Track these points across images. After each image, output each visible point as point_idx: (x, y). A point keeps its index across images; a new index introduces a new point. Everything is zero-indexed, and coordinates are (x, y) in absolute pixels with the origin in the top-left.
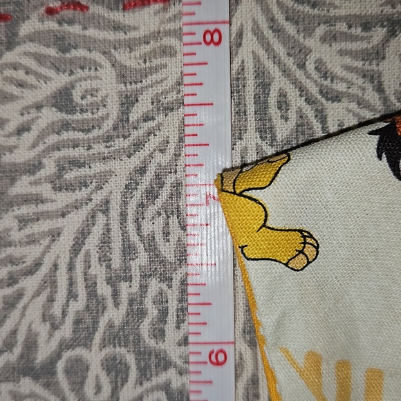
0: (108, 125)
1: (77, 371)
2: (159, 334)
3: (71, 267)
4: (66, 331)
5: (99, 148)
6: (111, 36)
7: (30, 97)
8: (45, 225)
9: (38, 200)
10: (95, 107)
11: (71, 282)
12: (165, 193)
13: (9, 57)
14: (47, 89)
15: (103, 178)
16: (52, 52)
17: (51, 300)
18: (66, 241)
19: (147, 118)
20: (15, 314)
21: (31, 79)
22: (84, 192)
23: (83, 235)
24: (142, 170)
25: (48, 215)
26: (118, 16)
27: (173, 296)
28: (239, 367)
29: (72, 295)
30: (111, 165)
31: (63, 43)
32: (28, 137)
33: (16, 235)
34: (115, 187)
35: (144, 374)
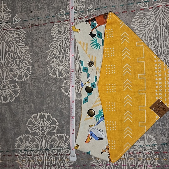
0: (63, 33)
1: (59, 57)
2: (67, 53)
3: (59, 47)
4: (58, 53)
5: (62, 35)
6: (63, 24)
7: (55, 30)
8: (57, 43)
9: (56, 40)
10: (61, 31)
11: (59, 48)
12: (68, 39)
13: (53, 26)
14: (57, 29)
15: (62, 38)
16: (58, 26)
17: (57, 50)
18: (59, 44)
19: (66, 32)
20: (54, 52)
21: (56, 29)
22: (60, 40)
23: (60, 44)
24: (66, 37)
25: (57, 42)
26: (64, 22)
27: (69, 50)
28: (75, 56)
29: (59, 50)
30: (63, 37)
31: (59, 25)
32: (55, 34)
33: (54, 44)
34: (63, 39)
35: (66, 58)
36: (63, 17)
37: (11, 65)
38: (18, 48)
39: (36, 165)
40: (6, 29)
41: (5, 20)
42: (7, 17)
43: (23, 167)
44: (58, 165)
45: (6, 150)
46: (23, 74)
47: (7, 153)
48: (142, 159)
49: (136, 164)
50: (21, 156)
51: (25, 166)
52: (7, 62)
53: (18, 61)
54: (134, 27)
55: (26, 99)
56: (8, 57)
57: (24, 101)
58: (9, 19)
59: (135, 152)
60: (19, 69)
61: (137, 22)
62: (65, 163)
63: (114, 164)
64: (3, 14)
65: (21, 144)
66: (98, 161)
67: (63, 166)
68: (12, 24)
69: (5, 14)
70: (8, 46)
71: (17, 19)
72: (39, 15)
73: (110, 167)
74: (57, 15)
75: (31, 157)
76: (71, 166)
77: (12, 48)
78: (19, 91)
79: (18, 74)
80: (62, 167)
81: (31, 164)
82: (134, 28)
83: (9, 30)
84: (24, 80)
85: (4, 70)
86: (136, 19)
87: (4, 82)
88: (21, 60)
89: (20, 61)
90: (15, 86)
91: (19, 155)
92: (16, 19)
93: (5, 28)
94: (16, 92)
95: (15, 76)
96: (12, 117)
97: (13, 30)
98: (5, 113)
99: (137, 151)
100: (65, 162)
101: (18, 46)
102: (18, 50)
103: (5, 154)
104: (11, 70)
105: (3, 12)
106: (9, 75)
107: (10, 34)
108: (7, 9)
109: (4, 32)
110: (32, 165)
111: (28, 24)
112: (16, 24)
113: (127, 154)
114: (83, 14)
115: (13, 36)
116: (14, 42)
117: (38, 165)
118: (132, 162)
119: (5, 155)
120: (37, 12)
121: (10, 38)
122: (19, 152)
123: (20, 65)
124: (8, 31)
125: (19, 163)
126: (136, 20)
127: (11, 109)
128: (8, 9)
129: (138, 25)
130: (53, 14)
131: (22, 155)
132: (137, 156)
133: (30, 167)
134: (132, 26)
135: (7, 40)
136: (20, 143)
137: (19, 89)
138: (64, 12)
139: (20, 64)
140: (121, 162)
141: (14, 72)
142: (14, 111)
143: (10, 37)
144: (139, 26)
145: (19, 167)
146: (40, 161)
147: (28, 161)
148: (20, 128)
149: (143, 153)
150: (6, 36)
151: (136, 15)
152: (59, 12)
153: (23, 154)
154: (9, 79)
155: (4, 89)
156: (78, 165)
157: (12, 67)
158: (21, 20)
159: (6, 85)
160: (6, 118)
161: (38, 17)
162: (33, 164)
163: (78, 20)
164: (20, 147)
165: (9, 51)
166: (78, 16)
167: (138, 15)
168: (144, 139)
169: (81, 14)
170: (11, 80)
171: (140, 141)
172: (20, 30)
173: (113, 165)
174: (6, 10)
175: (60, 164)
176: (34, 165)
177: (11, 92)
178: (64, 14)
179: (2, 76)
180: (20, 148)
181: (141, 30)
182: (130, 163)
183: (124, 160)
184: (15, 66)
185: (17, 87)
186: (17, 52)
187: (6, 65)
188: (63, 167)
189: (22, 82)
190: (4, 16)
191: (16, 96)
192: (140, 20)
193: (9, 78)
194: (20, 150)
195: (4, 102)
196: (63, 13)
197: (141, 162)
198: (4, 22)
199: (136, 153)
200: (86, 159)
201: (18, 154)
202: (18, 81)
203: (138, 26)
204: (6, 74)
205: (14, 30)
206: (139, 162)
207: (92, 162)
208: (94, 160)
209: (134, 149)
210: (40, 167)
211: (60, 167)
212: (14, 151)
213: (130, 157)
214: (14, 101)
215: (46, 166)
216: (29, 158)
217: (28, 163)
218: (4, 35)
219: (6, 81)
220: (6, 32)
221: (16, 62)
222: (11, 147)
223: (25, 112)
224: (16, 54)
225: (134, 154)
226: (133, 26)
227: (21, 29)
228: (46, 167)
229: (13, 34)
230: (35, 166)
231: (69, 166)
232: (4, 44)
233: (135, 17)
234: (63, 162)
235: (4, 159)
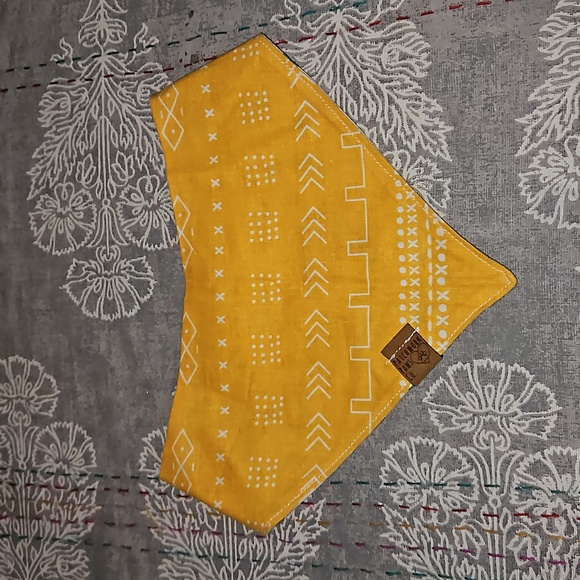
36: (295, 27)
37: (128, 195)
38: (150, 140)
39: (203, 528)
40: (112, 76)
41: (110, 46)
42: (115, 34)
43: (164, 532)
44: (272, 536)
45: (112, 474)
46: (164, 225)
47: (116, 483)
48: (564, 540)
49: (539, 554)
50: (156, 496)
51: (170, 528)
52: (114, 184)
53: (149, 182)
54: (546, 55)
55: (173, 310)
56: (118, 169)
57: (167, 315)
58: (121, 40)
59: (537, 512)
60: (151, 209)
61: (559, 33)
62: (294, 531)
63: (459, 548)
64: (102, 24)
65: (157, 458)
66: (406, 532)
67: (287, 539)
68: (130, 58)
69: (111, 22)
70: (118, 131)
71: (147, 39)
72: (217, 22)
73: (446, 556)
74: (273, 19)
75: (189, 500)
76: (313, 543)
77: (130, 139)
78: (152, 282)
79: (149, 227)
80: (284, 541)
81: (186, 526)
82: (548, 58)
83: (120, 77)
84: (166, 247)
85: (106, 212)
86: (558, 22)
87: (105, 252)
88: (157, 178)
89: (154, 181)
90: (139, 266)
91: (152, 492)
92: (144, 39)
93: (109, 73)
94: (142, 287)
95: (138, 233)
96: (129, 369)
97: (135, 76)
98: (110, 352)
99: (544, 509)
100: (294, 526)
101: (149, 131)
102: (148, 144)
103: (109, 486)
104: (128, 213)
105: (102, 16)
106: (121, 228)
107: (124, 92)
108: (114, 7)
109: (106, 86)
110: (192, 528)
111: (182, 56)
112: (143, 57)
113: (506, 517)
114: (362, 13)
115: (134, 97)
116: (136, 118)
117: (208, 529)
118: (525, 548)
119: (107, 489)
120: (210, 12)
121: (125, 107)
122: (152, 481)
123: (156, 194)
124: (117, 81)
125: (151, 518)
126: (556, 29)
127: (127, 343)
128: (118, 6)
129: (563, 44)
130: (260, 17)
131: (160, 494)
132: (544, 527)
133: (185, 533)
134: (541, 49)
135: (116, 111)
136: (155, 454)
137: (152, 274)
138: (299, 7)
139: (154, 192)
140: (487, 543)
141: (137, 219)
142: (135, 348)
143: (123, 101)
144: (568, 50)
145: (152, 531)
146: (214, 518)
147: (179, 515)
148: (155, 406)
149: (567, 518)
150: (111, 99)
151: (557, 7)
152: (283, 7)
153: (163, 489)
154: (122, 242)
155: (106, 276)
156: (338, 542)
157: (130, 203)
158: (157, 41)
159: (113, 261)
160: (112, 370)
161: (213, 31)
162: (193, 524)
163: (347, 34)
164: (155, 465)
165: (121, 149)
166: (345, 21)
167: (563, 9)
168: (571, 467)
169: (355, 15)
170: (126, 244)
171: (557, 476)
172: (156, 76)
173: (456, 550)
174: (111, 8)
175: (279, 531)
176: (197, 528)
177: (127, 285)
178: (298, 16)
179: (100, 232)
180: (154, 469)
181: (573, 64)
182: (516, 551)
183: (496, 536)
184: (138, 199)
185: (146, 270)
186: (146, 153)
187: (112, 196)
188: (290, 542)
189: (160, 254)
190: (107, 30)
191: (142, 300)
192: (571, 26)
193: (122, 238)
194: (153, 476)
195: (105, 317)
196: (293, 13)
197: (558, 548)
198: (108, 52)
199: (543, 516)
200: (364, 522)
201: (149, 490)
202: (149, 249)
203: (562, 50)
204: (113, 224)
205: (137, 79)
206: (550, 548)
207: (383, 535)
208: (391, 527)
209: (536, 502)
210: (216, 537)
211: (280, 543)
212: (136, 478)
213: (518, 527)
214: (136, 315)
215: (233, 534)
216: (180, 504)
217: (178, 519)
218: (106, 94)
219: (113, 247)
220: (112, 86)
221: (143, 184)
222: (128, 465)
223: (169, 352)
224: (144, 158)
225: (534, 518)
226: (545, 51)
227: (158, 72)
228: (233, 539)
229: (135, 90)
230: (200, 531)
231: (308, 543)
232: (105, 126)
233: (552, 17)
234: (290, 526)
235: (107, 502)
